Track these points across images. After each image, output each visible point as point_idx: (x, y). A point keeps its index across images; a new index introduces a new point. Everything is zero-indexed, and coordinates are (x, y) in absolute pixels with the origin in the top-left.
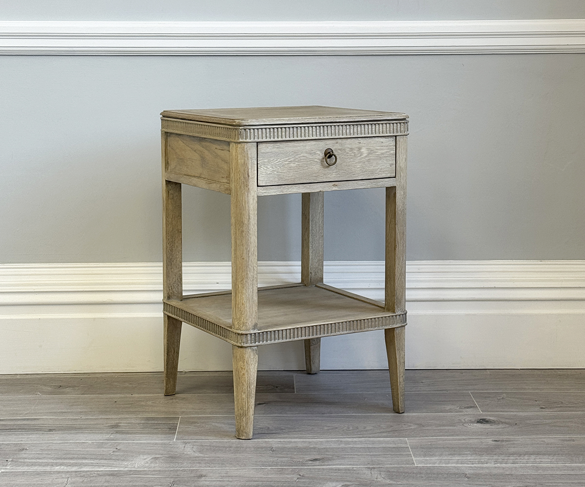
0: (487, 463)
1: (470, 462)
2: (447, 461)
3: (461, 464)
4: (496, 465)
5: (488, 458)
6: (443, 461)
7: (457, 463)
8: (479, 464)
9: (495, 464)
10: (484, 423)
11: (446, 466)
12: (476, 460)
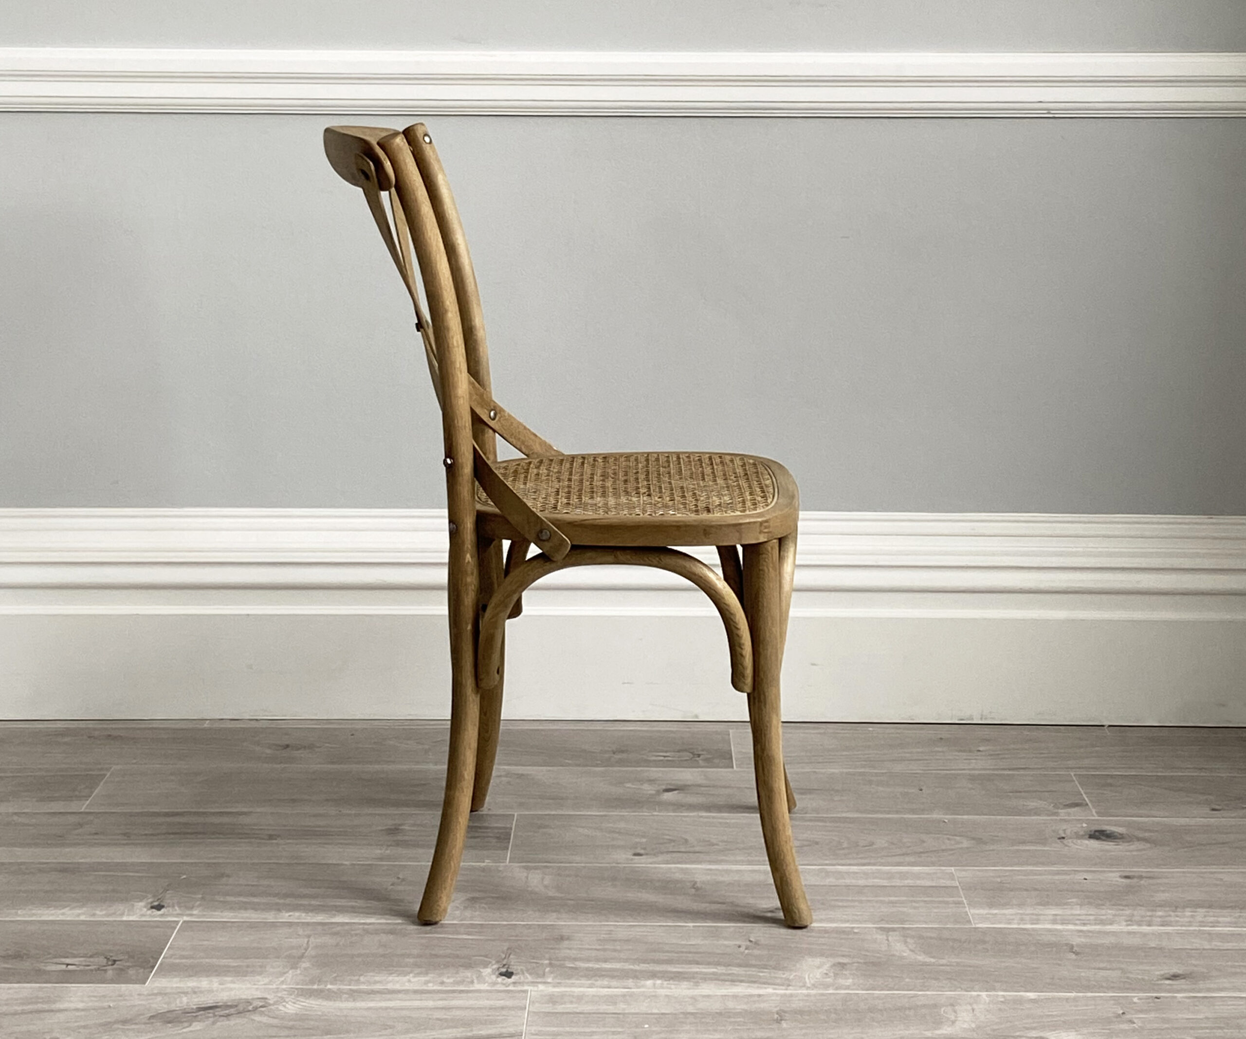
0: (1111, 924)
1: (1079, 920)
2: (1035, 917)
3: (1062, 924)
4: (1130, 928)
5: (1113, 912)
6: (1027, 918)
7: (1054, 922)
8: (1095, 924)
9: (1128, 925)
10: (1104, 840)
11: (1033, 929)
12: (1092, 918)
